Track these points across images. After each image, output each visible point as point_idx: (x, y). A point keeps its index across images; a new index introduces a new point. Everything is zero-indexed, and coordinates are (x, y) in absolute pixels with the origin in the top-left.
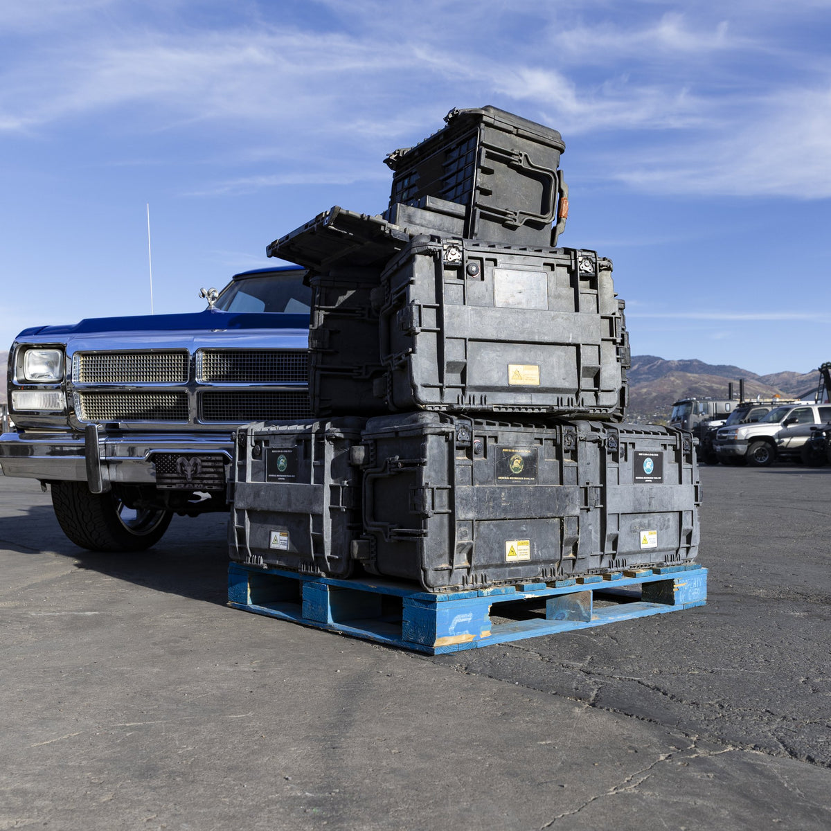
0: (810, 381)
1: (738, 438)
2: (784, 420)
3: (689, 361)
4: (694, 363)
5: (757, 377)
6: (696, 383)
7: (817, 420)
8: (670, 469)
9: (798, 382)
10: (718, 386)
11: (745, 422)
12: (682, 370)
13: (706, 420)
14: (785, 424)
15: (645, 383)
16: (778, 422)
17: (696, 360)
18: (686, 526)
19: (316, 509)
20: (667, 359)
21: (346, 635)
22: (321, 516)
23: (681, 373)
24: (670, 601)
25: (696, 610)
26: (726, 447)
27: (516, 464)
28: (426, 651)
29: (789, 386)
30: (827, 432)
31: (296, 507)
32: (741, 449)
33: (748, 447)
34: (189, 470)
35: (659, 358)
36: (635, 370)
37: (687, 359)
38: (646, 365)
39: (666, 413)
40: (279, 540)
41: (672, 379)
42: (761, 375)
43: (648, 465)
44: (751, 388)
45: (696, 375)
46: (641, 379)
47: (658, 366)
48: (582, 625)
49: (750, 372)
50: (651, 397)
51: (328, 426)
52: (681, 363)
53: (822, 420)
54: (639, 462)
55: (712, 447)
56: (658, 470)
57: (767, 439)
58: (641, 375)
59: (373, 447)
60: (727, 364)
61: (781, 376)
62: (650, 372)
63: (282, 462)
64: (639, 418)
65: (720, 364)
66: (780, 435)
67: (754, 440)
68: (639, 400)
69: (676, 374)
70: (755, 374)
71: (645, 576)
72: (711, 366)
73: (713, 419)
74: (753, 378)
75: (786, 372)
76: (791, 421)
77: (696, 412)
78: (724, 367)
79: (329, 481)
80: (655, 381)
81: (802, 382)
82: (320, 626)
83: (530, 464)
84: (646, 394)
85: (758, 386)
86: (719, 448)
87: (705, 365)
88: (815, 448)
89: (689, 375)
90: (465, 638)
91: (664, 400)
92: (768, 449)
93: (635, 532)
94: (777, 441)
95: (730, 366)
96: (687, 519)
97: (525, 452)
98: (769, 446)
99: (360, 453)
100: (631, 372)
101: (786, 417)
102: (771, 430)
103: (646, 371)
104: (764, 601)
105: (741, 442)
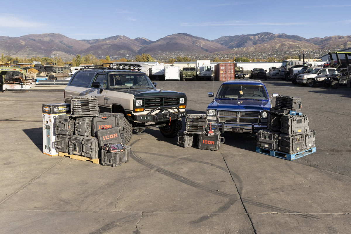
0: (325, 41)
1: (304, 79)
2: (318, 73)
3: (282, 34)
4: (284, 35)
5: (305, 39)
6: (284, 42)
7: (328, 73)
8: (312, 136)
9: (320, 41)
10: (292, 43)
11: (306, 73)
12: (279, 37)
13: (292, 67)
14: (318, 74)
15: (266, 42)
16: (316, 74)
17: (284, 34)
18: (314, 143)
19: (273, 143)
20: (274, 33)
21: (277, 157)
22: (274, 144)
23: (279, 38)
24: (312, 152)
25: (315, 153)
26: (300, 81)
27: (298, 140)
28: (290, 160)
29: (317, 43)
30: (330, 78)
31: (271, 143)
32: (305, 82)
33: (307, 81)
34: (238, 130)
35: (271, 33)
36: (263, 38)
37: (281, 33)
38: (266, 36)
39: (273, 52)
40: (267, 146)
41: (276, 40)
42: (307, 39)
43: (310, 136)
44: (304, 43)
45: (284, 39)
46: (265, 41)
47: (271, 36)
48: (303, 156)
49: (303, 38)
50: (268, 47)
51: (275, 134)
52: (279, 35)
53: (329, 73)
54: (309, 136)
55: (296, 80)
56: (311, 136)
57: (313, 79)
58: (265, 39)
59: (282, 137)
60: (295, 35)
61: (314, 39)
62: (268, 38)
63: (267, 137)
64: (264, 54)
65: (293, 35)
66: (317, 78)
67: (309, 79)
68: (264, 48)
69: (277, 38)
70: (305, 38)
71: (309, 149)
72: (289, 36)
73: (295, 67)
74: (304, 40)
75: (316, 38)
76: (320, 73)
77: (289, 65)
78: (294, 36)
79: (275, 140)
80: (270, 41)
81: (322, 41)
82: (273, 156)
83: (299, 139)
84: (266, 46)
85: (306, 43)
86: (298, 81)
87: (287, 35)
88: (327, 82)
89: (282, 39)
90: (293, 159)
91: (273, 48)
92: (313, 82)
93: (308, 144)
94: (315, 79)
95: (296, 36)
96: (314, 142)
97: (299, 138)
98: (313, 81)
99: (280, 138)
100: (261, 38)
101: (318, 72)
102: (313, 76)
103: (267, 38)
104: (323, 150)
105: (305, 80)
